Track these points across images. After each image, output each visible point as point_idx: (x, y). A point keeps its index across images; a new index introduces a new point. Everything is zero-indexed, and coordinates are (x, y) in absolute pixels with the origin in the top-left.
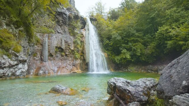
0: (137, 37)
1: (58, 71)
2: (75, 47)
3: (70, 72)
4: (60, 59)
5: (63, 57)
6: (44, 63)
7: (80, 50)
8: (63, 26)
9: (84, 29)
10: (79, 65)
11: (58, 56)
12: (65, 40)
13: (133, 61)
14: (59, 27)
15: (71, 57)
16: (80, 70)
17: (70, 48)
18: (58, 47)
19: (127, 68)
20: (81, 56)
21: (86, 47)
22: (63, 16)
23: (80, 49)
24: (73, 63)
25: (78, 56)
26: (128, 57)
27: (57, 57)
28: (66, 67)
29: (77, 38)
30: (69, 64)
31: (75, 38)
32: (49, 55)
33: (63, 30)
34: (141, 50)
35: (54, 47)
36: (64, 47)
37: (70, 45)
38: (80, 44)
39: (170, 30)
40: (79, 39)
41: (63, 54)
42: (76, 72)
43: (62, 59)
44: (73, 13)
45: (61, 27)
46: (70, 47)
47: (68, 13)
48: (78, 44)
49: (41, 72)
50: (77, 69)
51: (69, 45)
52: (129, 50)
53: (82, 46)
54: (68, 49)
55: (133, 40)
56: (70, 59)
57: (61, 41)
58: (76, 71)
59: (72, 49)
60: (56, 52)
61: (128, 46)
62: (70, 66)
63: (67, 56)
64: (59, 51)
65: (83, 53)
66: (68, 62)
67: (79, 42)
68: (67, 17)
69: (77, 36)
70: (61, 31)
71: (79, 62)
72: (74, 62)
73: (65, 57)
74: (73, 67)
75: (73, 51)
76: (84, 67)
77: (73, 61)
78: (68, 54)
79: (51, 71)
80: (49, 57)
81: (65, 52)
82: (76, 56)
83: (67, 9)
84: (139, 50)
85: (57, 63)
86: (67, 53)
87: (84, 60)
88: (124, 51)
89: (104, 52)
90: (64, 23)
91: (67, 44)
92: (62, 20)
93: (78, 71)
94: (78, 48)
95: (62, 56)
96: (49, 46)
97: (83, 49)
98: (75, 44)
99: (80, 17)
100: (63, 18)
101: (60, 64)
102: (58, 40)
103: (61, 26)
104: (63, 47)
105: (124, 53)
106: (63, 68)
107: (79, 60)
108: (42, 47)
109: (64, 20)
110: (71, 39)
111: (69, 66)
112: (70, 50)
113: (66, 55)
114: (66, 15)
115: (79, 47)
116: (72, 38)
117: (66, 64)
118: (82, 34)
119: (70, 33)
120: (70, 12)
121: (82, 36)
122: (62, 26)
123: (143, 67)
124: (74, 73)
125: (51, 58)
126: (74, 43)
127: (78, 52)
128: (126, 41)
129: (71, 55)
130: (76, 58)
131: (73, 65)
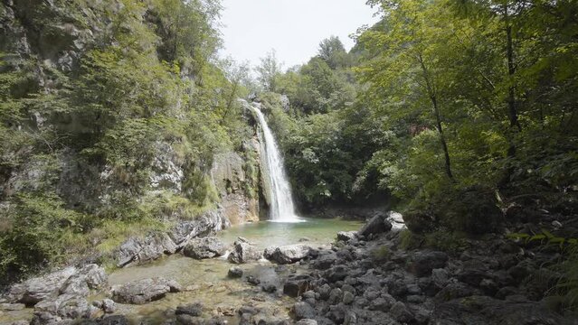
2: (246, 177)
7: (254, 181)
9: (255, 137)
10: (255, 208)
11: (225, 195)
12: (231, 165)
15: (240, 194)
17: (238, 180)
19: (323, 211)
20: (257, 191)
21: (264, 176)
23: (255, 179)
25: (252, 192)
26: (328, 195)
29: (248, 160)
31: (245, 160)
35: (223, 181)
36: (231, 177)
38: (254, 170)
40: (252, 161)
41: (230, 189)
42: (251, 221)
43: (229, 199)
46: (239, 177)
48: (251, 171)
50: (253, 215)
51: (237, 173)
52: (329, 180)
54: (236, 180)
55: (336, 164)
56: (240, 198)
57: (226, 167)
58: (252, 219)
59: (242, 179)
62: (243, 210)
64: (225, 186)
65: (260, 187)
66: (238, 204)
67: (253, 168)
69: (249, 156)
71: (255, 202)
72: (247, 204)
73: (232, 194)
74: (247, 212)
75: (244, 183)
76: (262, 211)
77: (246, 201)
81: (232, 187)
82: (250, 192)
84: (344, 184)
86: (235, 188)
87: (262, 199)
88: (322, 183)
91: (235, 171)
94: (251, 179)
95: (228, 194)
97: (260, 180)
98: (245, 170)
105: (322, 187)
107: (254, 199)
110: (238, 161)
112: (239, 183)
115: (252, 175)
118: (255, 151)
121: (256, 155)
126: (246, 168)
127: (251, 185)
128: (326, 165)
129: (240, 191)
130: (250, 197)
131: (248, 209)
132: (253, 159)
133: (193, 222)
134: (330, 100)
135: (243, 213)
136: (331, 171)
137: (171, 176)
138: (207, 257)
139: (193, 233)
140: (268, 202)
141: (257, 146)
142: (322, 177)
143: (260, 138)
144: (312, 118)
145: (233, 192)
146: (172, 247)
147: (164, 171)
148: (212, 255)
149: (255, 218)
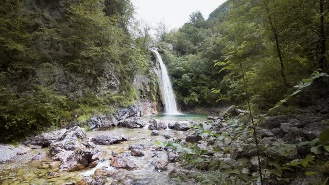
0: (205, 81)
2: (151, 89)
3: (151, 113)
9: (155, 67)
10: (156, 106)
12: (142, 82)
13: (200, 103)
15: (148, 99)
16: (156, 111)
17: (146, 90)
18: (140, 90)
19: (193, 110)
20: (157, 97)
23: (156, 90)
24: (151, 105)
25: (154, 97)
26: (197, 100)
30: (148, 106)
41: (142, 96)
42: (154, 114)
48: (153, 86)
50: (155, 110)
51: (145, 87)
52: (198, 92)
55: (201, 83)
56: (147, 101)
58: (154, 112)
59: (148, 90)
61: (197, 88)
65: (159, 95)
67: (155, 84)
69: (152, 77)
71: (155, 103)
75: (149, 92)
76: (160, 108)
77: (151, 103)
81: (143, 94)
84: (206, 94)
86: (145, 95)
87: (160, 102)
88: (193, 94)
91: (144, 85)
94: (154, 90)
95: (141, 98)
97: (158, 91)
104: (143, 90)
105: (193, 96)
110: (148, 80)
112: (147, 92)
113: (144, 97)
117: (146, 105)
118: (156, 75)
121: (156, 78)
123: (208, 109)
126: (150, 84)
127: (154, 93)
128: (195, 84)
129: (148, 97)
130: (153, 100)
131: (152, 107)
132: (154, 79)
133: (126, 109)
134: (196, 47)
135: (150, 109)
136: (199, 87)
137: (114, 83)
138: (136, 127)
139: (126, 115)
140: (163, 103)
141: (156, 72)
142: (193, 90)
143: (158, 67)
144: (186, 57)
146: (116, 122)
147: (110, 79)
148: (139, 126)
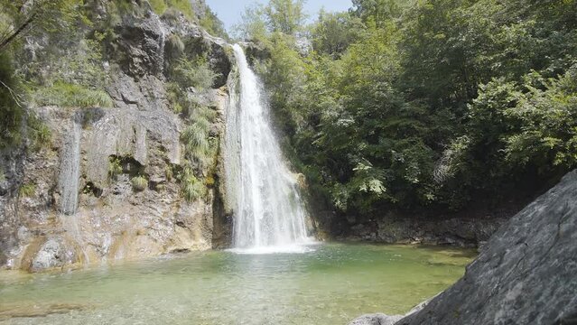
0: (408, 117)
1: (113, 249)
2: (186, 155)
3: (165, 248)
4: (127, 199)
5: (140, 194)
6: (62, 217)
7: (205, 165)
8: (145, 77)
9: (222, 88)
10: (199, 220)
11: (121, 190)
12: (148, 131)
13: (394, 200)
14: (131, 80)
15: (171, 191)
16: (202, 241)
17: (167, 161)
18: (120, 157)
19: (375, 229)
20: (209, 186)
21: (227, 154)
22: (145, 42)
23: (207, 161)
24: (176, 215)
25: (197, 186)
26: (378, 190)
27: (116, 193)
28: (151, 232)
29: (193, 122)
30: (161, 221)
31: (187, 123)
32: (85, 188)
33: (146, 93)
34: (421, 163)
35: (106, 159)
36: (145, 155)
37: (169, 147)
38: (205, 143)
39: (517, 94)
40: (201, 125)
41: (141, 181)
42: (185, 250)
43: (136, 201)
44: (182, 32)
45: (136, 81)
46: (169, 156)
47: (163, 31)
48: (196, 144)
49: (45, 257)
50: (192, 236)
51: (162, 149)
52: (380, 161)
53: (213, 151)
54: (161, 161)
56: (167, 200)
57: (132, 133)
58: (188, 244)
59: (176, 161)
60: (113, 176)
61: (377, 147)
62: (167, 225)
63: (156, 190)
64: (125, 172)
65: (216, 177)
66: (160, 211)
67: (201, 137)
68: (160, 45)
69: (194, 115)
70: (137, 96)
71: (200, 209)
72: (180, 212)
73: (147, 191)
74: (178, 228)
75: (177, 169)
76: (219, 228)
77: (178, 206)
78: (158, 180)
79: (88, 252)
80: (85, 196)
81: (147, 176)
82: (190, 187)
83: (163, 18)
84: (415, 166)
85: (113, 219)
86: (156, 179)
87: (219, 202)
88: (363, 167)
89: (295, 168)
90: (149, 67)
91: (158, 144)
92: (141, 57)
93: (193, 242)
94: (196, 160)
95: (137, 189)
96: (83, 153)
97: (217, 163)
98: (186, 143)
99: (210, 44)
100: (147, 49)
101: (127, 219)
102: (123, 131)
103: (136, 77)
104: (141, 156)
105: (364, 175)
106: (138, 234)
107: (201, 203)
108: (56, 159)
109: (150, 54)
110: (170, 125)
111: (161, 226)
112: (167, 168)
114: (155, 37)
115: (200, 153)
116: (176, 120)
117: (151, 217)
118: (214, 108)
119: (170, 102)
120: (172, 29)
121: (215, 114)
122: (141, 76)
123: (430, 225)
124: (180, 251)
125: (93, 200)
126: (184, 140)
127: (197, 172)
128: (372, 132)
129: (172, 185)
130: (189, 198)
131: (178, 223)
132: (205, 121)
135: (164, 232)
136: (385, 142)
140: (229, 207)
141: (222, 101)
145: (153, 186)
149: (200, 244)
